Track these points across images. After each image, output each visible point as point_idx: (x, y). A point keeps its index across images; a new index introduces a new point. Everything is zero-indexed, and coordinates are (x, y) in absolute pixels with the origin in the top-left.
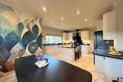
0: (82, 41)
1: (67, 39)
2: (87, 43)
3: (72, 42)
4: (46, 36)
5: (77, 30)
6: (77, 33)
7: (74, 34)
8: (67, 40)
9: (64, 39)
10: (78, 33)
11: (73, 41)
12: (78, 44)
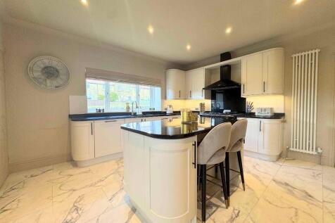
0: (248, 100)
1: (184, 94)
2: (271, 109)
3: (202, 105)
4: (88, 81)
5: (226, 56)
6: (222, 67)
7: (210, 73)
8: (185, 99)
9: (170, 93)
10: (229, 67)
11: (208, 104)
12: (226, 113)
